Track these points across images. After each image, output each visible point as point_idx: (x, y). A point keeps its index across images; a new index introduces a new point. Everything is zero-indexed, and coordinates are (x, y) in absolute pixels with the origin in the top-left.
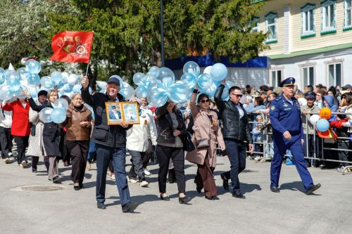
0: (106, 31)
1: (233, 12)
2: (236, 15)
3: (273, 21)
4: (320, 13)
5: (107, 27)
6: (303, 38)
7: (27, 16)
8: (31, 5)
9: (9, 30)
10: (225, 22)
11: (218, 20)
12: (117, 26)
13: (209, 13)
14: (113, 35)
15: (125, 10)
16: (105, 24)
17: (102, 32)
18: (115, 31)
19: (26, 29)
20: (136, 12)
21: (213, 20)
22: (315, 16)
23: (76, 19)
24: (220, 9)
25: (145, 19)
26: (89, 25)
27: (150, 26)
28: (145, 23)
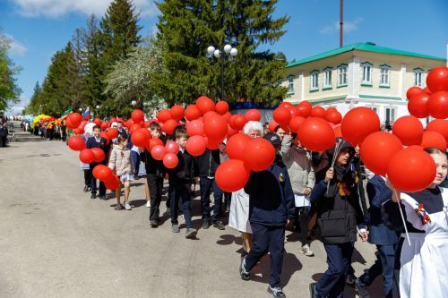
0: (186, 84)
1: (267, 74)
2: (269, 76)
3: (292, 81)
4: (322, 77)
5: (187, 82)
6: (311, 92)
7: (136, 74)
8: (139, 67)
9: (125, 83)
10: (262, 81)
11: (257, 79)
12: (194, 82)
13: (251, 75)
14: (190, 87)
15: (199, 72)
16: (186, 80)
17: (184, 85)
18: (192, 85)
19: (135, 83)
20: (205, 74)
21: (254, 79)
22: (319, 78)
23: (167, 77)
24: (259, 72)
25: (211, 78)
26: (175, 81)
27: (215, 82)
28: (211, 81)
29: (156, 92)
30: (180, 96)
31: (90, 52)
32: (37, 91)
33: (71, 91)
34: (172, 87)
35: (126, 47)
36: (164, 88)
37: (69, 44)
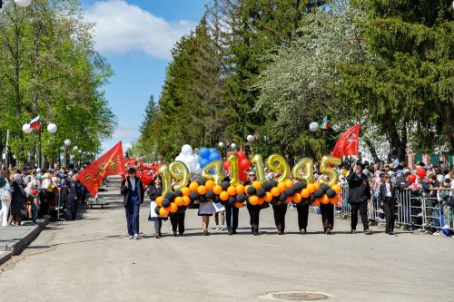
0: (412, 82)
5: (413, 76)
7: (314, 67)
9: (291, 87)
12: (427, 75)
14: (421, 88)
15: (439, 53)
16: (411, 73)
17: (407, 84)
18: (424, 81)
19: (312, 85)
23: (372, 69)
26: (389, 75)
29: (350, 100)
30: (400, 107)
31: (236, 33)
32: (151, 114)
33: (204, 110)
34: (381, 88)
35: (300, 17)
36: (364, 91)
37: (204, 22)
